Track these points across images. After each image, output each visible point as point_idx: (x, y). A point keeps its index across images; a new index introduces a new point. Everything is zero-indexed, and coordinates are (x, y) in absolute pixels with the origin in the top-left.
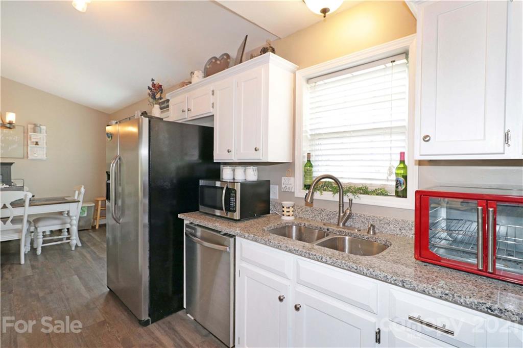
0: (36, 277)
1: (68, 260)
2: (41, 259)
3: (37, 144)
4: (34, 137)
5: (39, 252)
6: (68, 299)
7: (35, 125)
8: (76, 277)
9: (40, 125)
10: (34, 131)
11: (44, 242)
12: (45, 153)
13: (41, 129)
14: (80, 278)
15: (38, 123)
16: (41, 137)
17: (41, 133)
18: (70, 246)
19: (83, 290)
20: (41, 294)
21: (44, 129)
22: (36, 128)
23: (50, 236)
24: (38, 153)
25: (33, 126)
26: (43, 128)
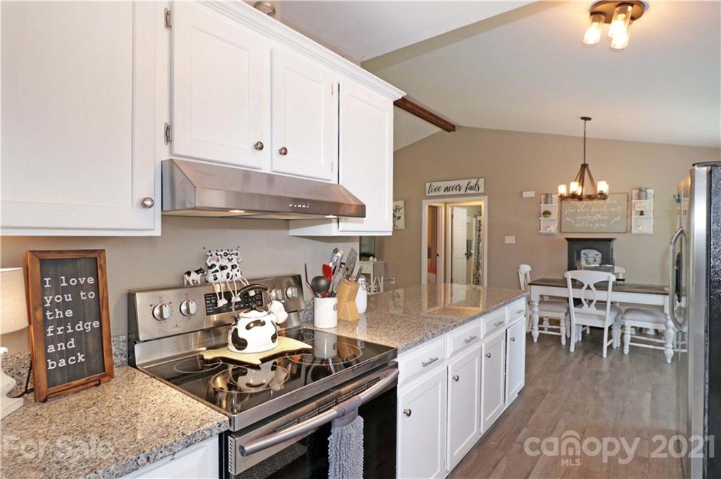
0: (608, 376)
1: (654, 373)
2: (626, 359)
3: (642, 213)
4: (639, 205)
5: (626, 350)
6: (623, 413)
7: (640, 190)
8: (649, 395)
9: (646, 189)
10: (639, 198)
11: (633, 340)
12: (652, 224)
13: (647, 193)
14: (653, 398)
15: (643, 186)
16: (647, 204)
17: (646, 199)
18: (665, 357)
19: (647, 413)
20: (602, 394)
21: (650, 194)
22: (641, 194)
23: (653, 337)
24: (644, 226)
25: (637, 191)
26: (650, 191)
